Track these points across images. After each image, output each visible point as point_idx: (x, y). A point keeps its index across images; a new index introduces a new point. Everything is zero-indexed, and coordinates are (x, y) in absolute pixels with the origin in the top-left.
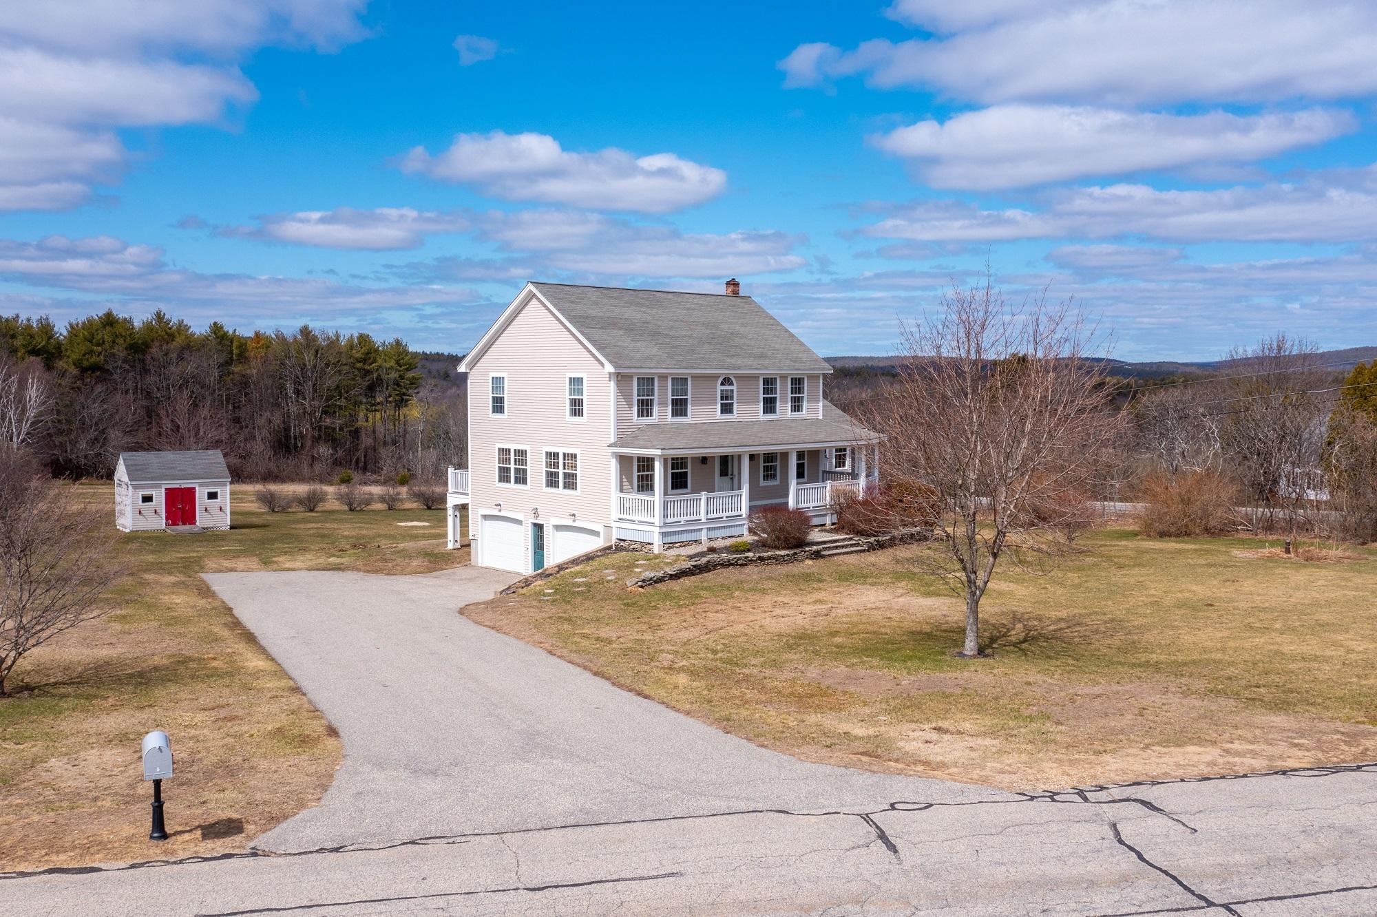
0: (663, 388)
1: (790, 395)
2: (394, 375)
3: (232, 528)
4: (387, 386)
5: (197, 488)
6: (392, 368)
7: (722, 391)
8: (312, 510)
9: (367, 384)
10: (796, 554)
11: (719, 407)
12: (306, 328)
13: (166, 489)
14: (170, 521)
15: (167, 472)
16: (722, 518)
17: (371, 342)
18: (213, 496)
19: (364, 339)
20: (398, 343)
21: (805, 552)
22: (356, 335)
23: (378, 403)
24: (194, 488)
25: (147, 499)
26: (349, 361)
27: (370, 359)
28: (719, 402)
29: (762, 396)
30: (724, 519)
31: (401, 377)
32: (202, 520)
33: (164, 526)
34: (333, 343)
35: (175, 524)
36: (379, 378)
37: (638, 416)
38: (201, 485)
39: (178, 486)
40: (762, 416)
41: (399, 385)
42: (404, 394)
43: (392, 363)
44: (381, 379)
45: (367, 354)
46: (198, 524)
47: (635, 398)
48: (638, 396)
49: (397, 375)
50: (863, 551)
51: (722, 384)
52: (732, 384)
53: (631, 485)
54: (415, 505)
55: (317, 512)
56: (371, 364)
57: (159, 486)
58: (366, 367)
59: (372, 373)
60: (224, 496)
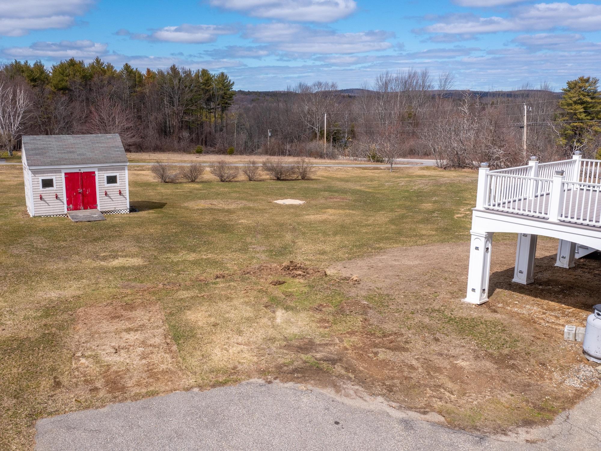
2: (221, 92)
3: (133, 209)
4: (218, 99)
5: (96, 173)
6: (220, 88)
8: (193, 181)
9: (207, 97)
12: (174, 66)
13: (66, 174)
14: (71, 206)
15: (66, 156)
17: (208, 74)
18: (112, 180)
19: (205, 72)
20: (223, 74)
22: (201, 70)
23: (213, 109)
24: (94, 173)
25: (48, 183)
26: (198, 84)
27: (208, 83)
31: (225, 94)
32: (102, 203)
33: (66, 211)
34: (188, 74)
35: (76, 208)
36: (213, 95)
38: (100, 169)
39: (77, 171)
41: (223, 98)
42: (226, 103)
43: (220, 86)
44: (215, 95)
45: (207, 80)
46: (99, 208)
49: (223, 92)
54: (268, 177)
55: (198, 183)
56: (209, 86)
57: (59, 171)
58: (206, 88)
59: (210, 91)
60: (123, 180)
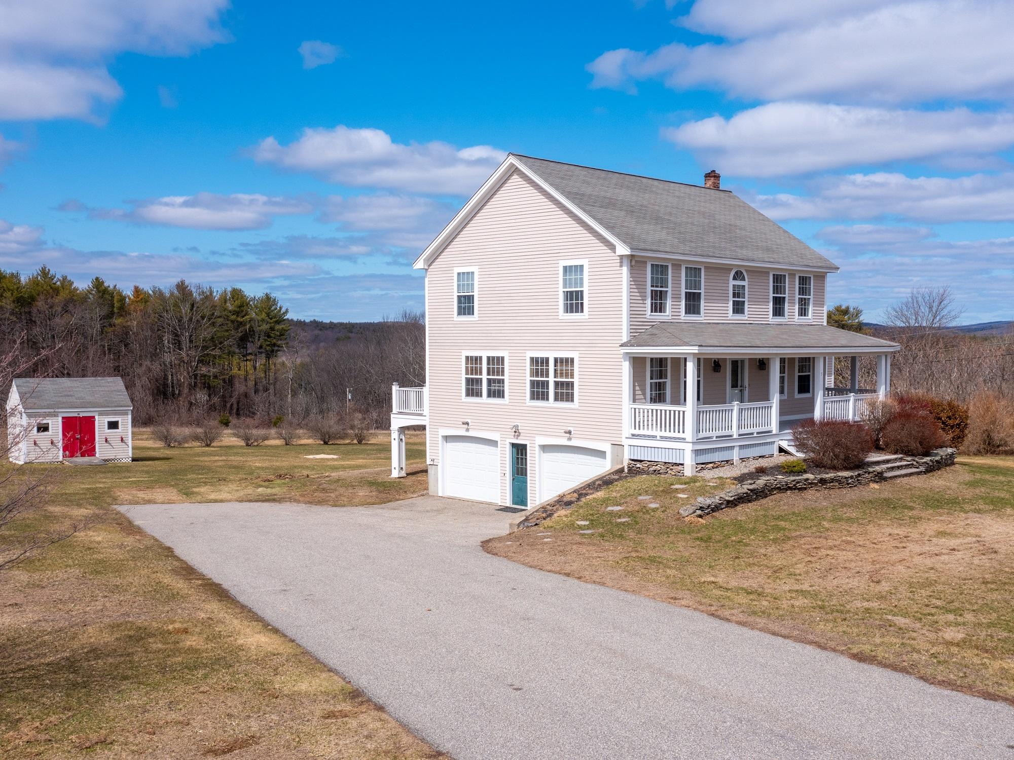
0: (677, 279)
1: (797, 296)
2: (265, 327)
3: (134, 460)
4: (259, 337)
5: (97, 417)
6: (263, 320)
7: (734, 286)
8: (208, 445)
9: (240, 335)
10: (859, 475)
11: (731, 303)
12: (183, 282)
13: (63, 418)
14: (67, 453)
15: (64, 400)
16: (752, 434)
17: (243, 296)
18: (113, 425)
19: (236, 294)
20: (268, 297)
21: (869, 473)
22: (229, 289)
23: (250, 354)
24: (94, 417)
25: (43, 428)
26: (224, 313)
27: (242, 311)
28: (731, 299)
29: (771, 295)
30: (755, 435)
31: (272, 329)
32: (102, 451)
33: (61, 459)
34: (208, 297)
35: (72, 456)
36: (252, 330)
37: (652, 312)
38: (101, 414)
39: (76, 415)
40: (771, 319)
41: (269, 336)
42: (274, 345)
43: (264, 315)
44: (253, 331)
45: (240, 307)
46: (97, 455)
47: (649, 289)
48: (652, 286)
49: (268, 326)
50: (919, 473)
51: (734, 279)
52: (743, 279)
53: (644, 394)
55: (213, 447)
56: (243, 317)
57: (55, 415)
58: (239, 319)
59: (245, 325)
60: (125, 425)
